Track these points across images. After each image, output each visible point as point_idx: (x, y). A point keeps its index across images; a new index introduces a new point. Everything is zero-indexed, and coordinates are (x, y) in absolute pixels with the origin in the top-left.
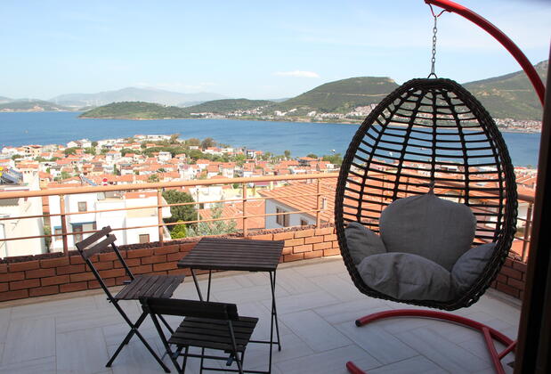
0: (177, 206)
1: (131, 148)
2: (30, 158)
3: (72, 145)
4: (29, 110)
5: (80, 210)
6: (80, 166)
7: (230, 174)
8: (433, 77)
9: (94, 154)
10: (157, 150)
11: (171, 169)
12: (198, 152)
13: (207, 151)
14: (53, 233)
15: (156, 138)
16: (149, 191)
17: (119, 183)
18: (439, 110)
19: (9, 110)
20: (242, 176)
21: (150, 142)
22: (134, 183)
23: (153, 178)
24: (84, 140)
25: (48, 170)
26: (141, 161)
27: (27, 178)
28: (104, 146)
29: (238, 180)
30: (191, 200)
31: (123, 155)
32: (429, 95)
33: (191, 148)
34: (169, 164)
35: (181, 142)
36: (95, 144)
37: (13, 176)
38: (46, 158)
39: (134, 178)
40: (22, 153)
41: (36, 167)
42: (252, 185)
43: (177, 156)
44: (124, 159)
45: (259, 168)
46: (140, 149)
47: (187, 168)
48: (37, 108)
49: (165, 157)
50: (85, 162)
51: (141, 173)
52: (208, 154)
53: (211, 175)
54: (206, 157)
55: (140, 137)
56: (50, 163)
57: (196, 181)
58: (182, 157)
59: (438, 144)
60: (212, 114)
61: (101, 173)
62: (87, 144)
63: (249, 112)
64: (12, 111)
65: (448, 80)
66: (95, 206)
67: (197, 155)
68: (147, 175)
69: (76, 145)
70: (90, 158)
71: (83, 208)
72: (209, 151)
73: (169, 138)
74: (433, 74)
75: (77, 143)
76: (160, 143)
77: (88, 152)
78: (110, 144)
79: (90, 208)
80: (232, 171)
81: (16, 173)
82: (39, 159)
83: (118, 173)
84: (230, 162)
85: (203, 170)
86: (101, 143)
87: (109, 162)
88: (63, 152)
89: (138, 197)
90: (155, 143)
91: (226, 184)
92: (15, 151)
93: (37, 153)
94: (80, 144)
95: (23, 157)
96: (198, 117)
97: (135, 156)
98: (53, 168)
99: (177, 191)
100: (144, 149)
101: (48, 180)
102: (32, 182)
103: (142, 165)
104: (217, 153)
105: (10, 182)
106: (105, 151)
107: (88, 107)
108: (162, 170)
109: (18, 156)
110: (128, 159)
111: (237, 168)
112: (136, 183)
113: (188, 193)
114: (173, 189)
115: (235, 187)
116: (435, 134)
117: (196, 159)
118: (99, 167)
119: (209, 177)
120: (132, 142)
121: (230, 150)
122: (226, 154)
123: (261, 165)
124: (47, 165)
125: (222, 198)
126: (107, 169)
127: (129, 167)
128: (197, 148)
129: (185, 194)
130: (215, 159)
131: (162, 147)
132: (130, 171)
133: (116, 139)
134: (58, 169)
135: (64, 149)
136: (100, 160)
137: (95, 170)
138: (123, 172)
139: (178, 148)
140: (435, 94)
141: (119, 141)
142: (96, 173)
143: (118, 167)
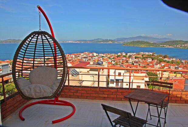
0: (151, 78)
1: (138, 56)
2: (107, 57)
3: (119, 54)
4: (108, 43)
5: (119, 75)
6: (121, 61)
7: (173, 68)
8: (40, 31)
9: (126, 57)
10: (147, 58)
11: (151, 65)
12: (162, 59)
13: (165, 59)
14: (110, 81)
15: (147, 53)
16: (143, 71)
17: (133, 68)
18: (44, 40)
19: (102, 43)
20: (178, 69)
21: (145, 55)
22: (138, 68)
23: (145, 67)
24: (123, 53)
25: (111, 61)
26: (141, 61)
27: (104, 63)
28: (129, 55)
29: (176, 70)
30: (157, 76)
31: (135, 58)
32: (40, 36)
33: (159, 57)
34: (151, 62)
35: (156, 55)
36: (126, 54)
37: (100, 62)
38: (111, 58)
39: (138, 66)
40: (104, 56)
41: (108, 60)
42: (181, 73)
43: (154, 60)
44: (136, 60)
45: (186, 67)
46: (141, 57)
47: (157, 65)
48: (110, 42)
49: (150, 60)
50: (123, 60)
51: (141, 65)
52: (165, 60)
53: (166, 68)
54: (165, 61)
55: (142, 53)
56: (112, 59)
57: (160, 69)
58: (156, 61)
59: (45, 51)
60: (168, 46)
61: (128, 64)
62: (124, 54)
63: (183, 46)
64: (103, 43)
65: (44, 31)
66: (123, 74)
67: (162, 60)
68: (143, 66)
69: (120, 54)
70: (124, 59)
71: (120, 74)
72: (166, 59)
73: (152, 54)
74: (40, 30)
75: (121, 53)
76: (148, 55)
77: (124, 56)
78: (131, 55)
79: (122, 74)
80: (174, 67)
81: (101, 61)
82: (109, 58)
83: (133, 64)
84: (174, 63)
85: (163, 66)
86: (128, 54)
87: (130, 60)
88: (116, 56)
89: (139, 73)
90: (147, 55)
91: (171, 71)
92: (103, 55)
93: (109, 56)
94: (122, 54)
95: (104, 57)
96: (163, 47)
97: (139, 59)
98: (113, 61)
99: (152, 72)
100: (143, 57)
101: (111, 64)
102: (105, 65)
103: (141, 62)
104: (169, 60)
105: (99, 64)
106: (130, 57)
107: (125, 42)
108: (148, 65)
109: (103, 57)
110: (137, 60)
111: (176, 66)
112: (139, 68)
113: (156, 73)
114: (151, 71)
115: (174, 73)
116: (43, 48)
117: (161, 61)
118: (127, 62)
119: (165, 68)
120: (139, 54)
121: (174, 59)
122: (172, 61)
123: (186, 66)
124: (111, 60)
125: (169, 76)
126: (130, 63)
127: (137, 63)
128: (162, 58)
129: (155, 73)
130: (168, 62)
131: (149, 56)
132: (137, 64)
133: (134, 53)
134: (114, 61)
135: (117, 55)
136: (128, 60)
137: (126, 63)
138: (135, 64)
139: (155, 57)
140: (42, 36)
141: (134, 54)
142: (126, 64)
143: (133, 62)
